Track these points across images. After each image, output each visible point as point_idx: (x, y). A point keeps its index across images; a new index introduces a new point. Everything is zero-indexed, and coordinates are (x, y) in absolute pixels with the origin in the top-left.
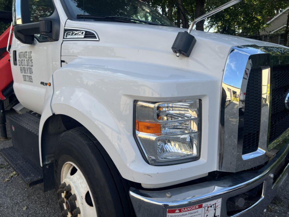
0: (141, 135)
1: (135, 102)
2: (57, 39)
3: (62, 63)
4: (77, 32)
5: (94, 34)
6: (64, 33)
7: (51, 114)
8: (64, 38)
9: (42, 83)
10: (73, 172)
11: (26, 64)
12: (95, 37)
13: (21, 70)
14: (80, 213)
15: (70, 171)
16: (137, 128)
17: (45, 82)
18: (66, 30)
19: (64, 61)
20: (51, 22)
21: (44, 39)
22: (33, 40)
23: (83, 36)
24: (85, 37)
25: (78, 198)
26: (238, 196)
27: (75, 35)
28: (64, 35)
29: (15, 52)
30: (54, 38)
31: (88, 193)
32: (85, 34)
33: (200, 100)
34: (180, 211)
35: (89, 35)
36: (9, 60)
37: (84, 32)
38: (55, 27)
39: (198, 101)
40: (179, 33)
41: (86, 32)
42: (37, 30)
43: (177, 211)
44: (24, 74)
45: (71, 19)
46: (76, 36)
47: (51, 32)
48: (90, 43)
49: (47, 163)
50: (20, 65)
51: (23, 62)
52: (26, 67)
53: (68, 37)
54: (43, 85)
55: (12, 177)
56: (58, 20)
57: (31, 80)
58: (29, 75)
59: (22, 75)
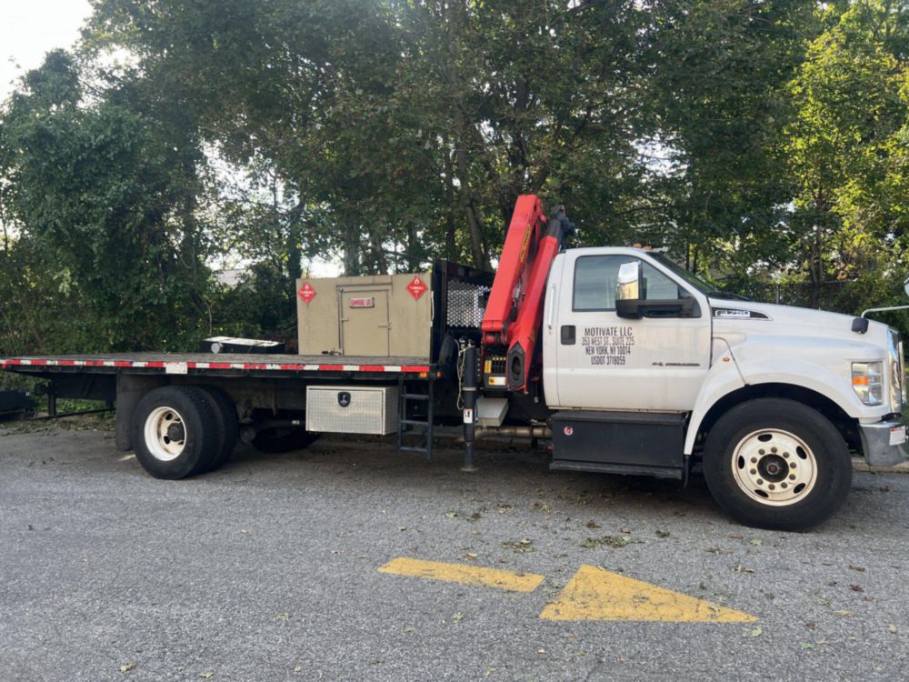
1: (851, 364)
2: (698, 316)
4: (737, 312)
5: (763, 314)
6: (712, 311)
8: (713, 316)
10: (766, 438)
11: (611, 342)
12: (766, 317)
13: (587, 350)
14: (794, 467)
15: (758, 440)
16: (855, 384)
19: (718, 339)
23: (748, 316)
24: (751, 317)
25: (791, 454)
27: (735, 313)
28: (712, 313)
29: (571, 328)
30: (694, 315)
31: (801, 446)
32: (752, 314)
33: (881, 362)
37: (749, 312)
42: (676, 306)
45: (713, 298)
47: (693, 309)
48: (760, 322)
50: (584, 344)
51: (602, 339)
52: (608, 346)
53: (723, 315)
57: (618, 361)
58: (616, 355)
59: (590, 356)
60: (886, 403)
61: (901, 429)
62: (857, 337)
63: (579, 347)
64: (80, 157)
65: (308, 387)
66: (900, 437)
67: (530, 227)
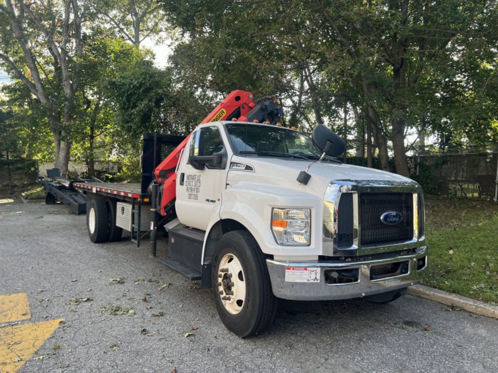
0: (276, 228)
1: (273, 208)
2: (224, 168)
3: (227, 186)
4: (240, 165)
5: (251, 167)
6: (231, 165)
7: (219, 220)
8: (230, 168)
9: (208, 200)
10: (231, 260)
11: (194, 185)
12: (252, 170)
13: (187, 189)
14: (233, 286)
15: (228, 261)
16: (273, 224)
17: (210, 199)
18: (231, 163)
19: (228, 184)
20: (221, 156)
21: (212, 167)
22: (204, 167)
23: (244, 168)
24: (246, 169)
25: (233, 275)
26: (333, 271)
27: (239, 166)
28: (230, 166)
29: (183, 175)
30: (222, 167)
31: (241, 272)
32: (246, 167)
33: (310, 210)
34: (293, 270)
35: (248, 168)
36: (174, 181)
37: (245, 166)
38: (224, 159)
39: (309, 210)
40: (301, 172)
41: (247, 165)
42: (210, 161)
43: (292, 269)
44: (189, 193)
45: (236, 155)
46: (239, 168)
47: (221, 163)
48: (248, 173)
49: (206, 263)
50: (186, 186)
51: (191, 183)
52: (193, 187)
53: (234, 167)
54: (207, 202)
55: (163, 288)
56: (226, 155)
57: (196, 198)
58: (195, 193)
59: (187, 193)
60: (312, 246)
61: (306, 269)
62: (300, 187)
63: (184, 187)
64: (129, 93)
65: (118, 203)
66: (305, 276)
67: (225, 111)
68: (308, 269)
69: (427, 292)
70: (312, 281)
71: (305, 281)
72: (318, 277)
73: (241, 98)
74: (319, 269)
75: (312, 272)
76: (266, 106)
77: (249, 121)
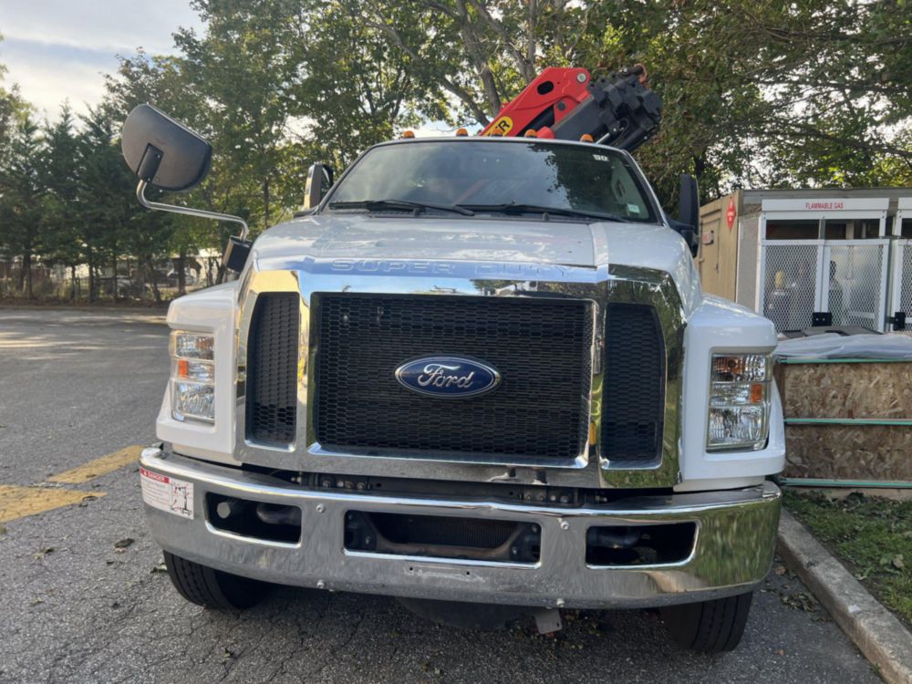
34: (148, 476)
61: (166, 481)
66: (166, 496)
67: (509, 121)
68: (171, 480)
69: (896, 665)
70: (179, 513)
71: (166, 509)
72: (190, 506)
73: (555, 84)
74: (190, 487)
75: (178, 490)
76: (607, 93)
77: (556, 138)
